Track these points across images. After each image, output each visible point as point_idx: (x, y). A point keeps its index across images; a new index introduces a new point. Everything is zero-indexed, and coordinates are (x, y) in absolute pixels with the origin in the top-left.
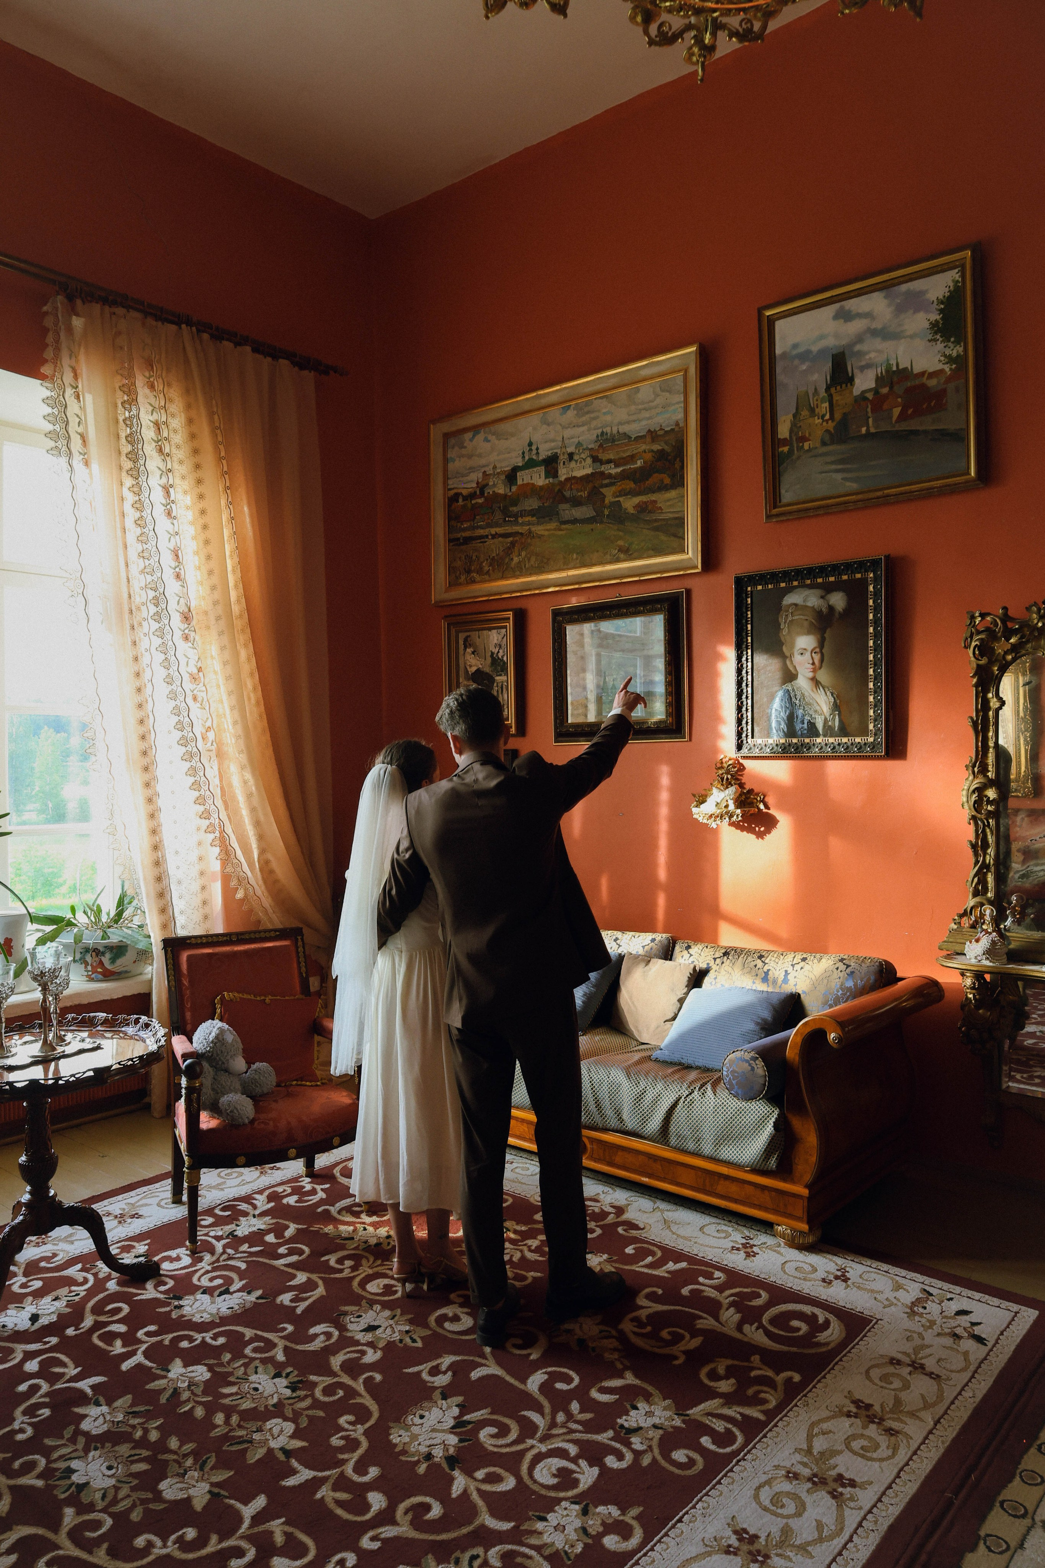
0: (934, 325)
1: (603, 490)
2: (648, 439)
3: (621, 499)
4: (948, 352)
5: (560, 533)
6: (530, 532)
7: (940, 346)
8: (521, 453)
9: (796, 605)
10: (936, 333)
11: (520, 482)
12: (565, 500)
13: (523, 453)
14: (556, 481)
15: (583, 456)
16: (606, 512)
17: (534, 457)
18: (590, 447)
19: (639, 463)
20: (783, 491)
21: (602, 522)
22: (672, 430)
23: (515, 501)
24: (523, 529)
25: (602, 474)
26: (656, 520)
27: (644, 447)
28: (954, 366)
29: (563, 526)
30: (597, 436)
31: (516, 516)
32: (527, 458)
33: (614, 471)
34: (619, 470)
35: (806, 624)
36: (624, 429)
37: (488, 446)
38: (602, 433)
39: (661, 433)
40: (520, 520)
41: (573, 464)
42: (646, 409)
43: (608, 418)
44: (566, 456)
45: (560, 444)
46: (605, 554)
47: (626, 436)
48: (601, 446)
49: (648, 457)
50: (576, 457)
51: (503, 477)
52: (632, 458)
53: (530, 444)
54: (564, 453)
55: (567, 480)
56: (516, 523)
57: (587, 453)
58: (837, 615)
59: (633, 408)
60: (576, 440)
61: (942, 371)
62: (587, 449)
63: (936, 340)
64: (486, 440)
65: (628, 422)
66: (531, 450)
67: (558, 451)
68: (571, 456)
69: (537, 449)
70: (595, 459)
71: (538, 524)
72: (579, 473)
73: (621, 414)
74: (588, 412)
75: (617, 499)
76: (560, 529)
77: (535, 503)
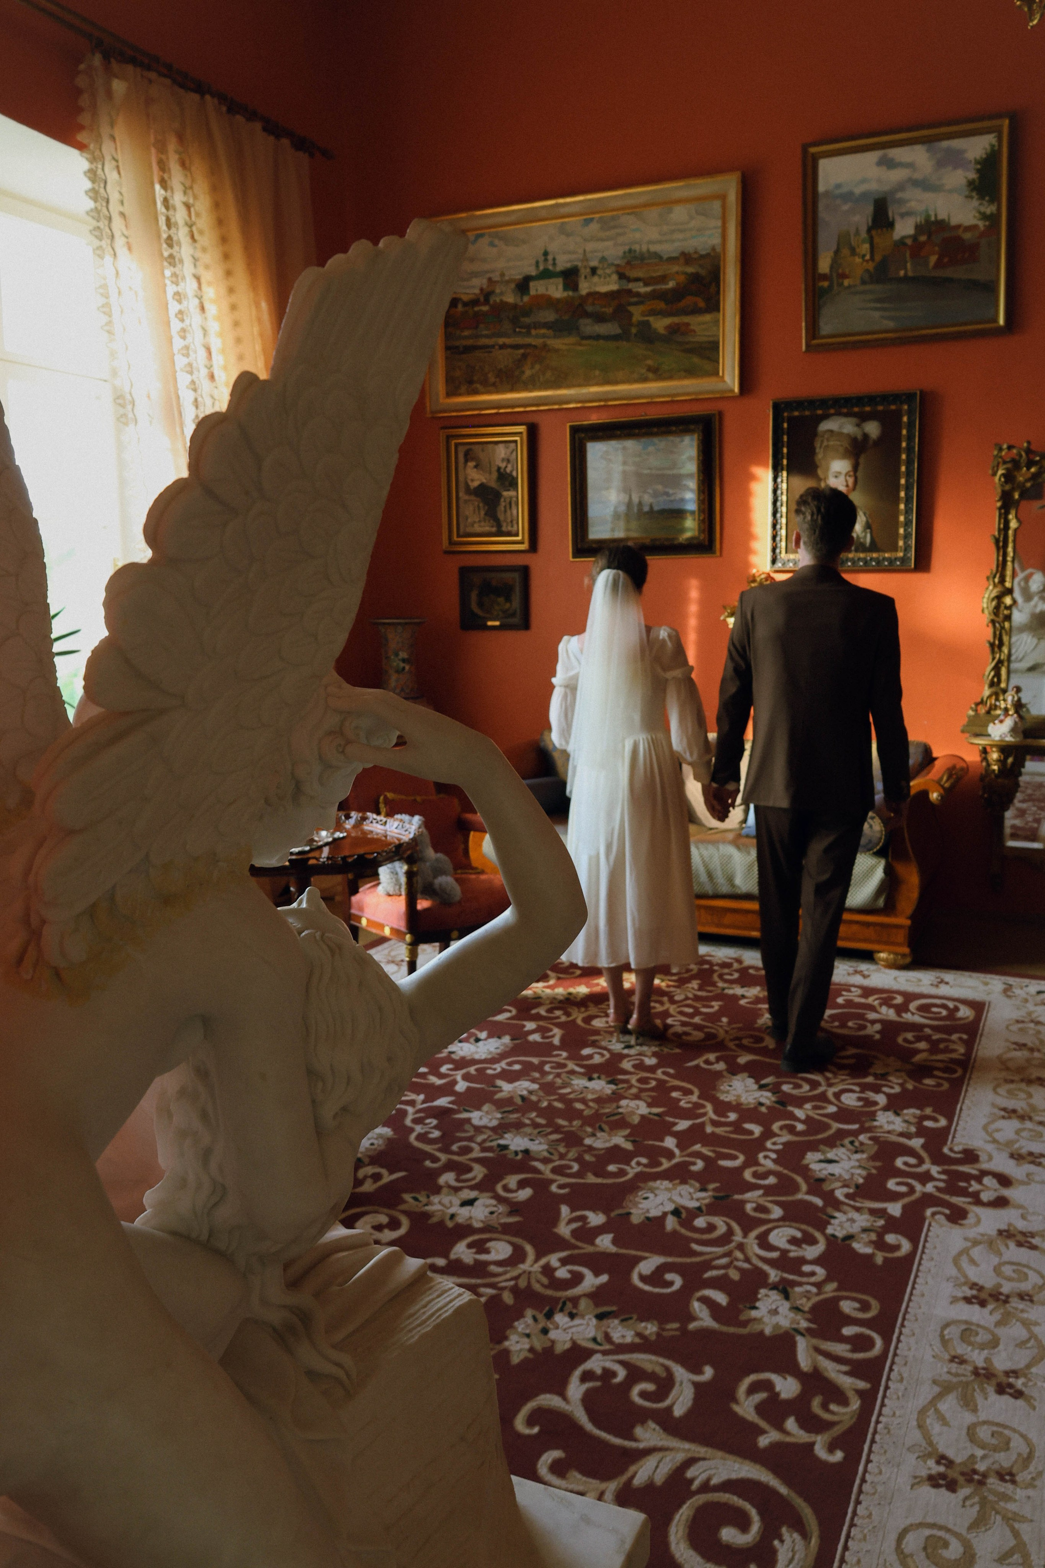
0: (971, 183)
1: (631, 309)
2: (682, 261)
3: (651, 319)
4: (982, 209)
5: (580, 348)
6: (545, 345)
7: (975, 203)
8: (534, 262)
9: (832, 431)
10: (972, 190)
11: (533, 292)
12: (587, 315)
13: (537, 263)
14: (576, 294)
15: (608, 271)
16: (634, 330)
17: (551, 268)
18: (616, 262)
19: (671, 284)
20: (822, 324)
21: (628, 340)
22: (708, 255)
23: (527, 311)
24: (538, 342)
25: (629, 292)
26: (687, 343)
27: (676, 268)
28: (987, 223)
29: (584, 342)
30: (625, 253)
31: (528, 327)
32: (541, 268)
33: (644, 290)
34: (648, 289)
35: (841, 450)
36: (653, 248)
37: (495, 250)
38: (630, 251)
39: (696, 256)
40: (533, 332)
41: (596, 279)
42: (681, 231)
43: (638, 235)
44: (588, 270)
45: (581, 256)
46: (632, 373)
47: (657, 255)
48: (628, 263)
49: (682, 278)
50: (599, 272)
51: (513, 286)
52: (663, 279)
53: (546, 254)
54: (585, 267)
55: (589, 294)
56: (528, 334)
57: (613, 269)
58: (871, 442)
59: (665, 228)
60: (600, 255)
61: (975, 227)
62: (613, 264)
63: (971, 197)
64: (492, 244)
65: (660, 242)
66: (546, 260)
67: (579, 264)
68: (594, 271)
69: (554, 259)
70: (622, 276)
71: (555, 337)
72: (604, 289)
73: (653, 233)
74: (615, 227)
75: (646, 318)
76: (580, 345)
77: (550, 316)
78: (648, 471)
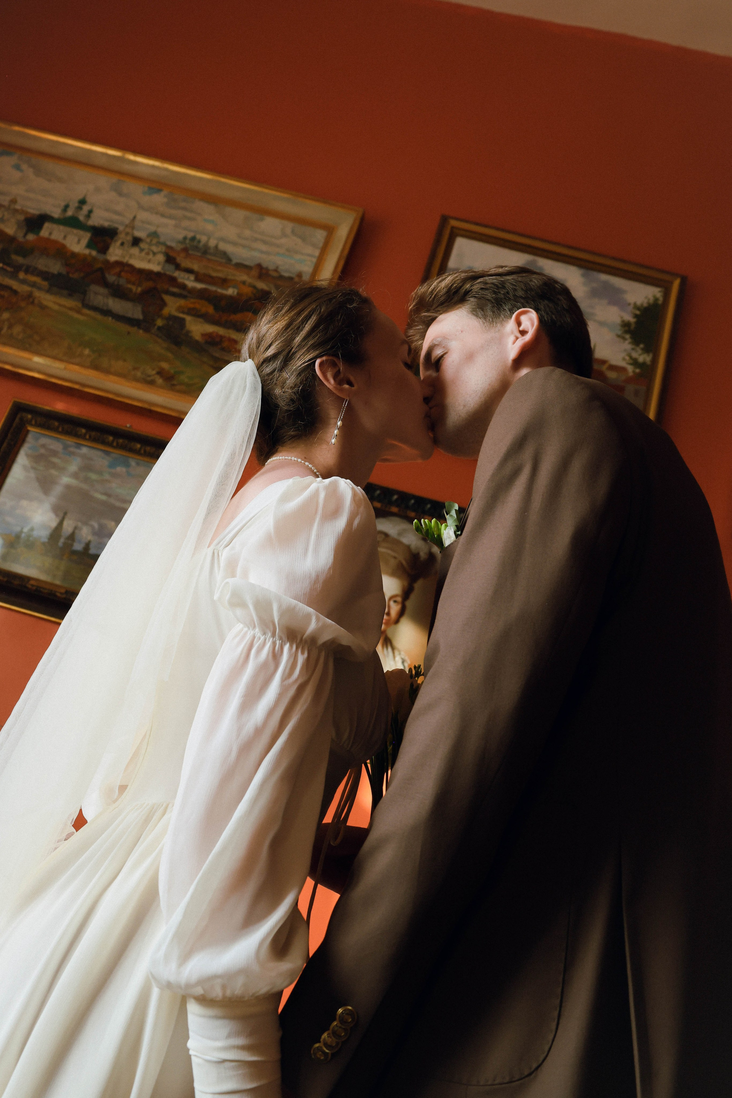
0: (625, 325)
1: (167, 298)
2: (255, 273)
3: (188, 318)
4: (635, 355)
5: (76, 316)
6: (29, 298)
7: (627, 345)
8: (63, 204)
9: (386, 535)
10: (626, 332)
11: (44, 233)
12: (106, 284)
13: (66, 207)
14: (101, 257)
15: (154, 249)
16: (159, 322)
17: (81, 218)
18: (169, 243)
19: (231, 291)
21: (147, 330)
22: (291, 279)
23: (25, 251)
24: (23, 289)
25: (173, 280)
27: (244, 277)
28: (638, 370)
29: (86, 311)
30: (185, 238)
31: (18, 268)
32: (70, 213)
33: (191, 283)
34: (199, 286)
35: (393, 562)
36: (224, 247)
37: (17, 175)
38: (193, 239)
39: (275, 274)
40: (22, 275)
41: (135, 251)
42: (265, 242)
43: (210, 227)
44: (130, 238)
45: (127, 222)
46: (135, 369)
47: (224, 254)
48: (185, 250)
49: (247, 290)
50: (142, 245)
51: (21, 217)
52: (224, 282)
53: (83, 202)
54: (127, 234)
55: (118, 263)
56: (14, 275)
57: (163, 249)
59: (247, 233)
60: (152, 229)
61: (623, 369)
62: (164, 244)
63: (624, 339)
64: (17, 167)
65: (235, 244)
66: (79, 208)
67: (121, 228)
68: (136, 242)
69: (90, 212)
70: (170, 259)
71: (48, 291)
72: (140, 264)
73: (230, 232)
74: (185, 209)
75: (181, 315)
76: (78, 312)
77: (55, 267)
78: (104, 498)
